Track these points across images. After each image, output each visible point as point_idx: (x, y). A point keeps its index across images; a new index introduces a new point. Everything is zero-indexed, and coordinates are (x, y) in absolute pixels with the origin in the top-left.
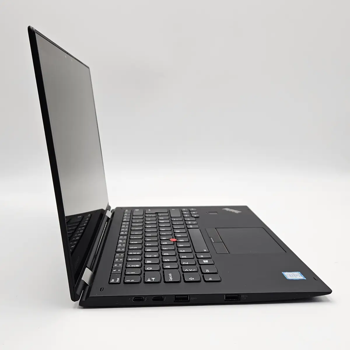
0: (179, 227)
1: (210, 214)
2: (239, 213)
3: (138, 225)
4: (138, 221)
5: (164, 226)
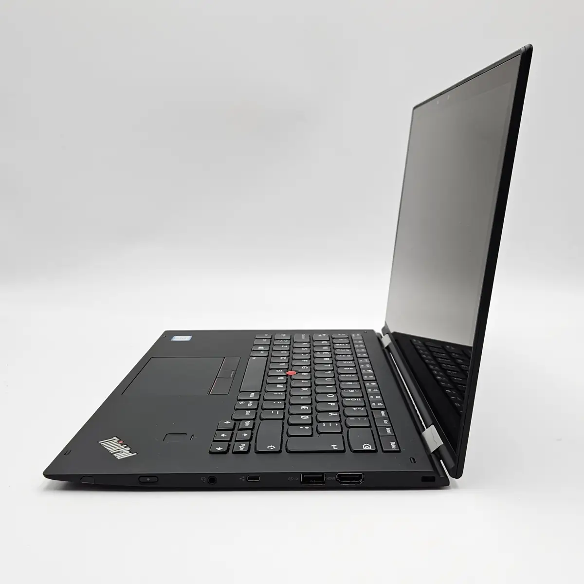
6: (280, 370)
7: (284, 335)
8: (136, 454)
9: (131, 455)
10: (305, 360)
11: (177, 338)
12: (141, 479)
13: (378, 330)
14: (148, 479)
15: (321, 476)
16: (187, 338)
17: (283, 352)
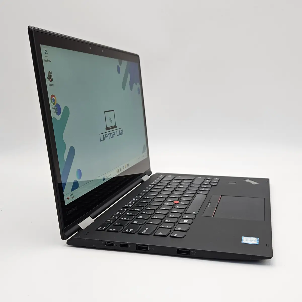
0: (190, 192)
1: (229, 183)
2: (256, 185)
3: (159, 188)
4: (162, 185)
5: (180, 190)
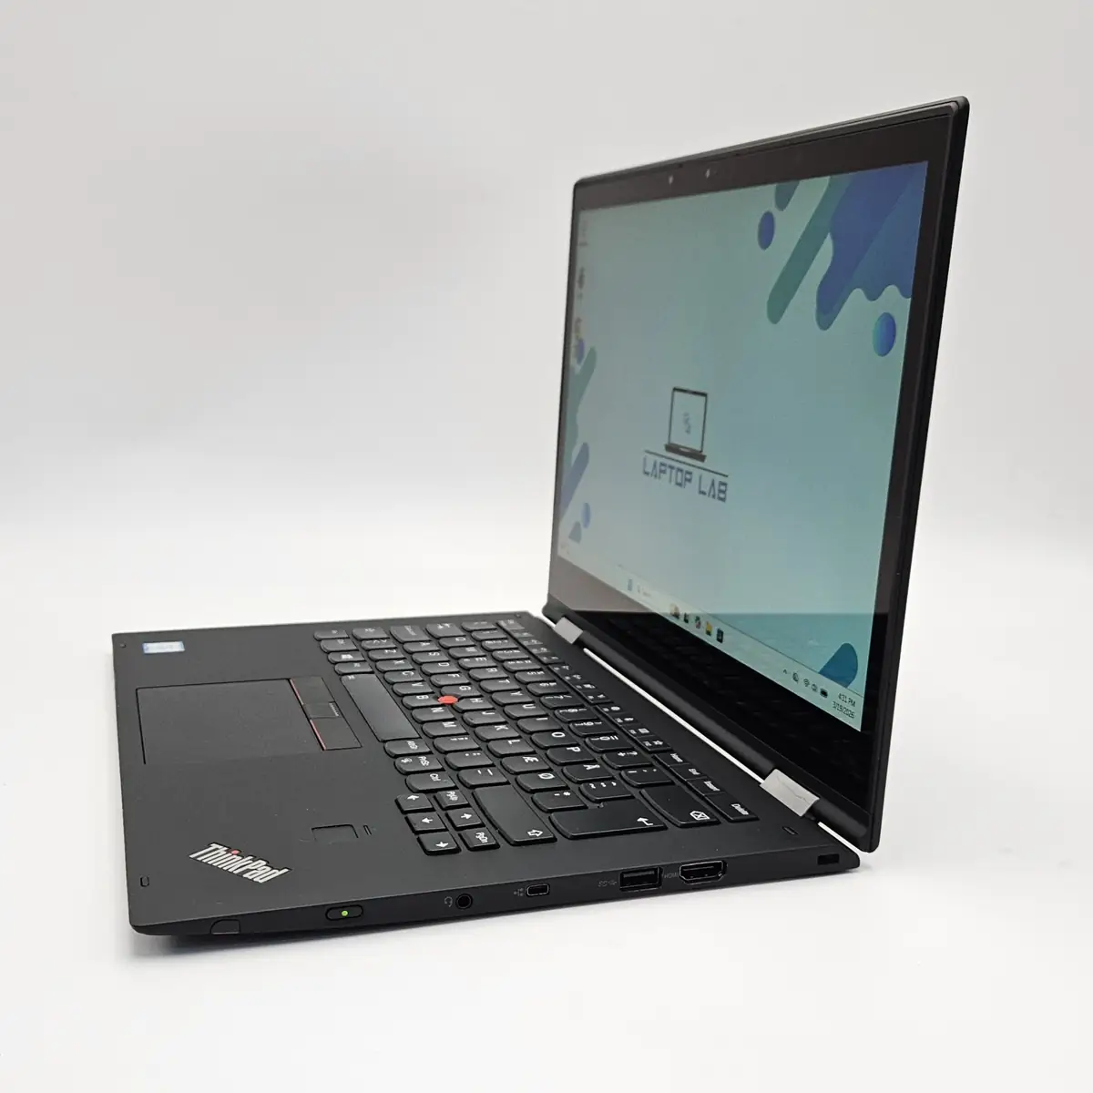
6: (423, 697)
7: (371, 630)
8: (286, 870)
9: (278, 873)
10: (454, 675)
11: (152, 648)
12: (332, 915)
13: (537, 612)
14: (345, 913)
15: (653, 872)
16: (176, 647)
17: (397, 662)
